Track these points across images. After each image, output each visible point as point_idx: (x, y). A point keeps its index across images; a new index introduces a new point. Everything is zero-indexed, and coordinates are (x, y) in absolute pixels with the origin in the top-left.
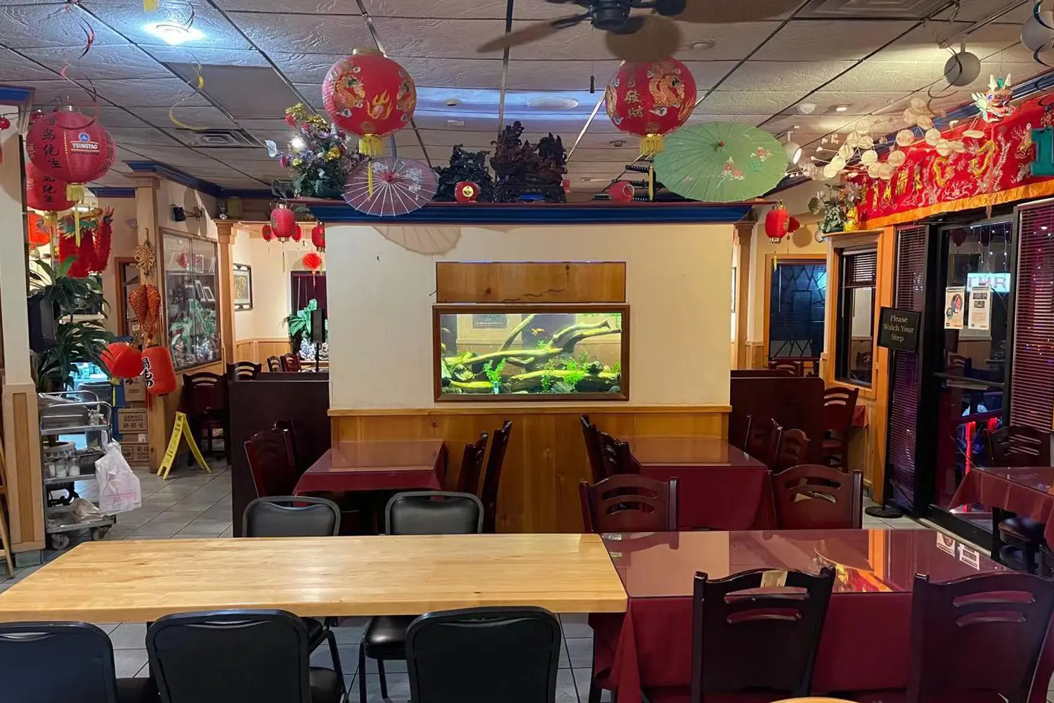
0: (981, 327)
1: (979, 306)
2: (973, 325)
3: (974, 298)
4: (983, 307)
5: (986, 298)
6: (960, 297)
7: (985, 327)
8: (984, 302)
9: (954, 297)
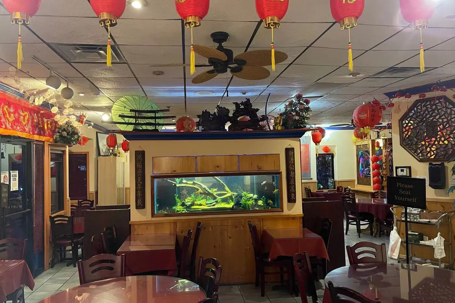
0: (16, 189)
1: (14, 180)
2: (12, 189)
3: (12, 177)
4: (16, 180)
5: (16, 176)
6: (7, 177)
7: (17, 189)
8: (16, 178)
9: (4, 176)
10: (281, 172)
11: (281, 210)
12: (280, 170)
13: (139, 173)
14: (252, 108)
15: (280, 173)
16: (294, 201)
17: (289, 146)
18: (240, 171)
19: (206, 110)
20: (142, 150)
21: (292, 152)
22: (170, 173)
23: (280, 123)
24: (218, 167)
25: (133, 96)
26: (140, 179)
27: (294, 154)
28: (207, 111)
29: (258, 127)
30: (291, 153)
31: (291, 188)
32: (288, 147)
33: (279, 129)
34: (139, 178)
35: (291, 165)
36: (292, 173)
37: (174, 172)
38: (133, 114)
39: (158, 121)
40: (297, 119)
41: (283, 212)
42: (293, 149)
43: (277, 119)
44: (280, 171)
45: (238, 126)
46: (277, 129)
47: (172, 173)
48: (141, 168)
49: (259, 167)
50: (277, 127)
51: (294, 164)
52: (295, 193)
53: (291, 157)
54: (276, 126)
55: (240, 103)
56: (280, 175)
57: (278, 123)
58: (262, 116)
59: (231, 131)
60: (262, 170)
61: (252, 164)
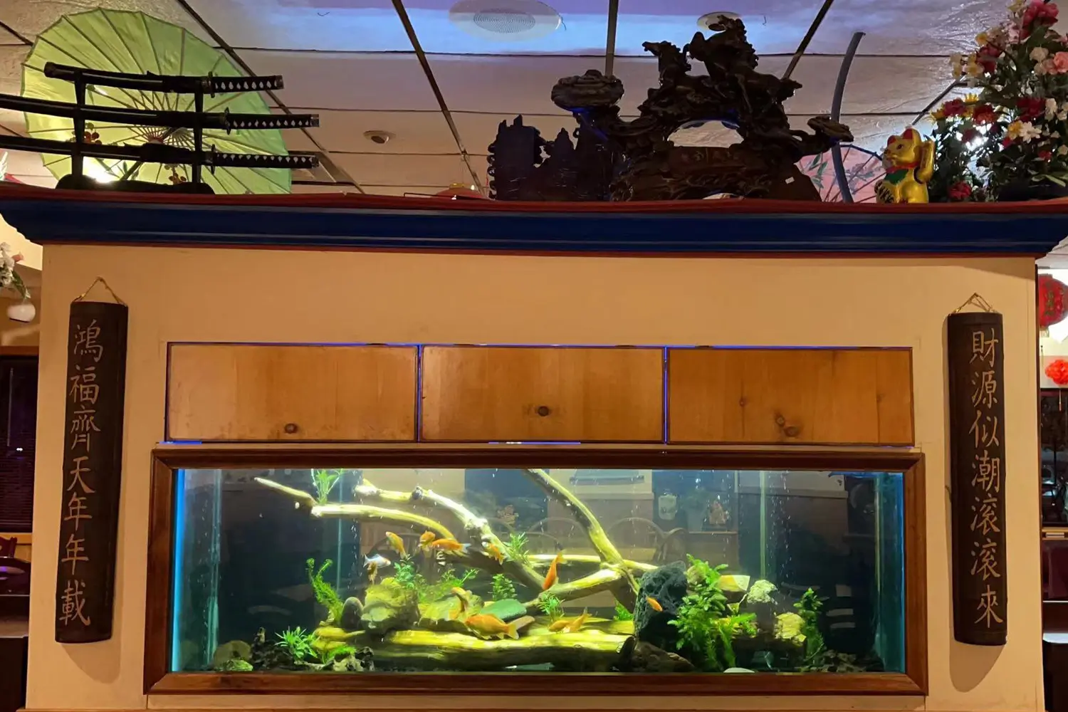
10: (922, 456)
11: (916, 687)
12: (913, 445)
13: (79, 432)
14: (756, 70)
15: (912, 463)
16: (994, 635)
17: (970, 301)
18: (673, 439)
19: (519, 120)
20: (113, 301)
21: (988, 338)
22: (264, 437)
23: (918, 165)
24: (544, 411)
25: (110, 15)
26: (82, 464)
27: (999, 347)
28: (525, 124)
29: (789, 180)
30: (980, 344)
31: (980, 559)
32: (963, 311)
33: (913, 200)
34: (78, 460)
35: (979, 413)
36: (986, 463)
37: (287, 431)
38: (64, 92)
39: (216, 139)
40: (1027, 138)
41: (923, 692)
42: (992, 322)
43: (906, 142)
44: (912, 450)
45: (667, 175)
46: (904, 201)
47: (275, 438)
48: (93, 401)
49: (788, 425)
50: (903, 191)
51: (999, 410)
52: (1000, 585)
53: (986, 367)
54: (894, 182)
55: (686, 48)
56: (911, 471)
57: (907, 164)
58: (816, 122)
59: (628, 203)
60: (809, 440)
61: (743, 402)
